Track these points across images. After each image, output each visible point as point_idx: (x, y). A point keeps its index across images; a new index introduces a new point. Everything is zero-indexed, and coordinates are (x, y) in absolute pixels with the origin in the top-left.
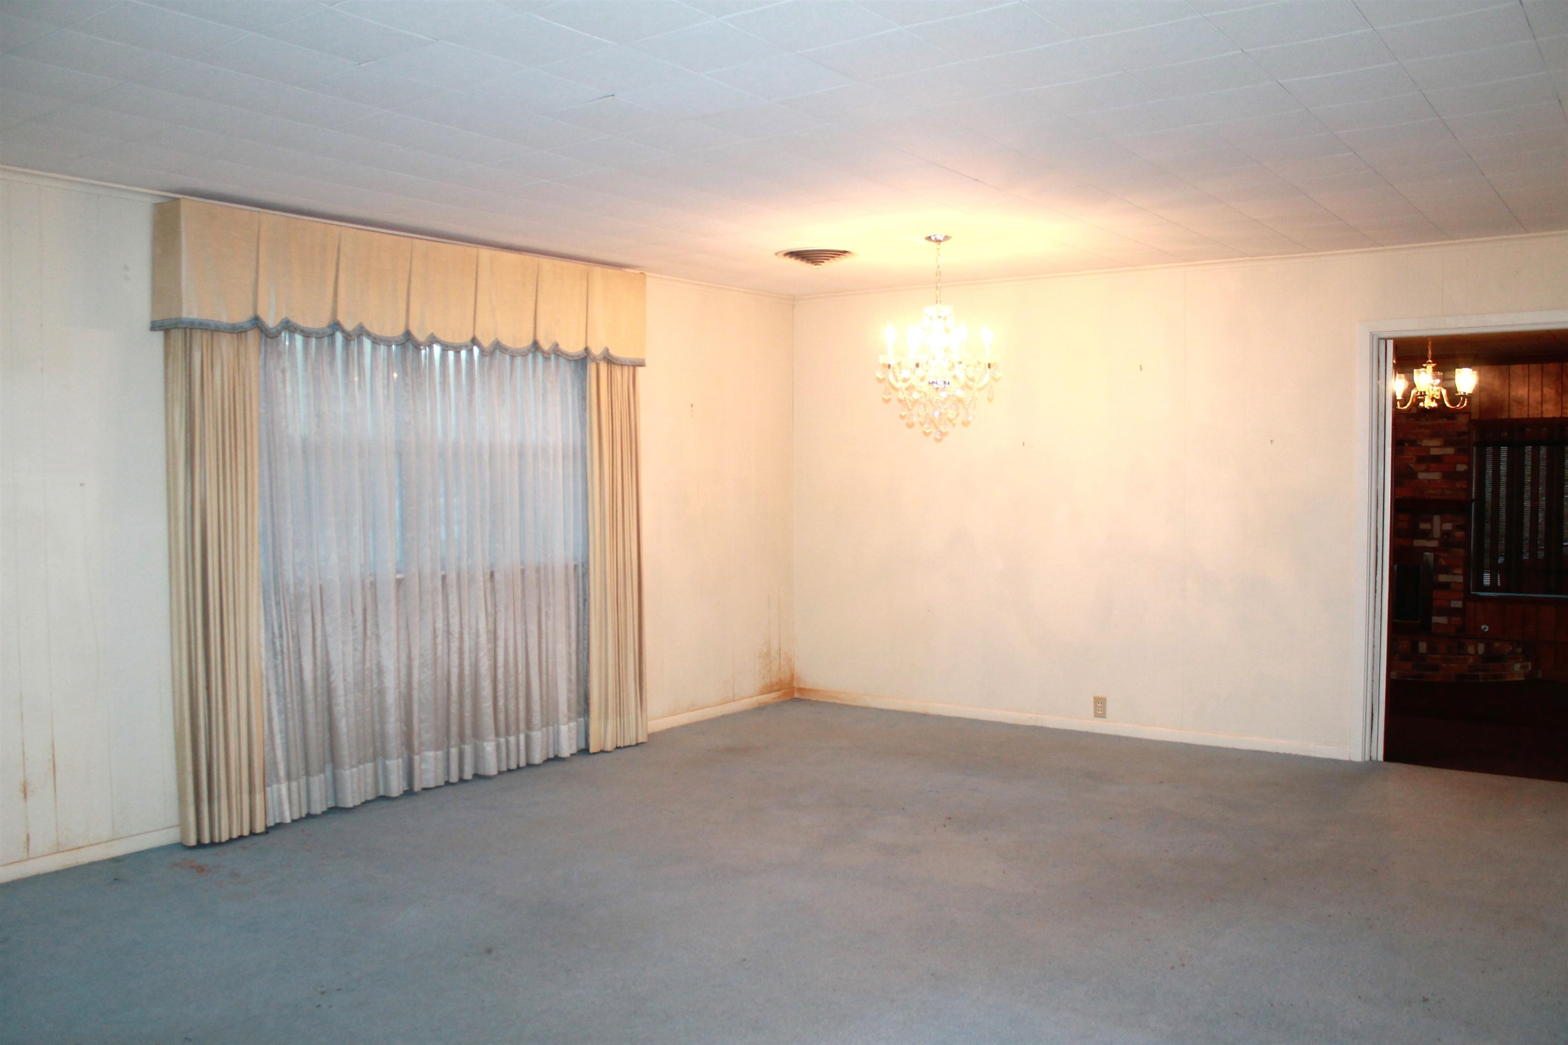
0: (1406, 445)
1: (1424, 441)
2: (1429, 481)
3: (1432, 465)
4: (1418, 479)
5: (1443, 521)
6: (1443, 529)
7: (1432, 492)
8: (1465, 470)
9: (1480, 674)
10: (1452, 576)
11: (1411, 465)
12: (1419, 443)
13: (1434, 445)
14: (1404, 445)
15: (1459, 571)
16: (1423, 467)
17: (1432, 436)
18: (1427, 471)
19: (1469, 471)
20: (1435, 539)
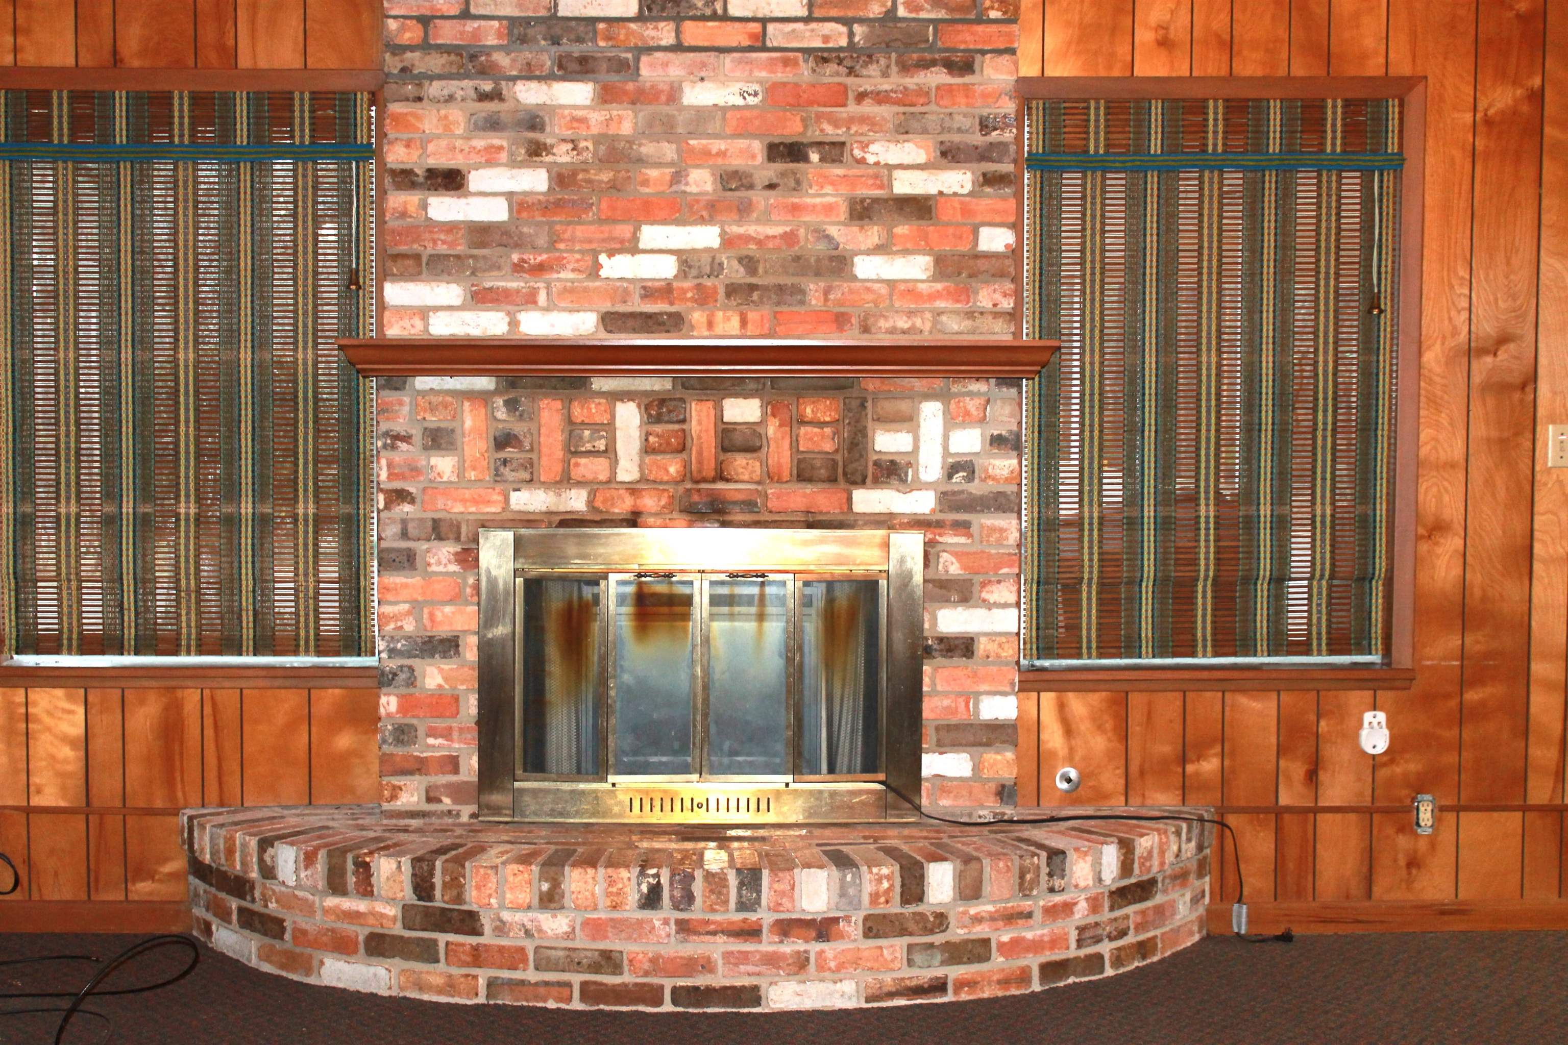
0: (814, 157)
1: (873, 148)
2: (891, 284)
3: (902, 230)
4: (855, 278)
5: (952, 422)
6: (953, 449)
7: (903, 323)
8: (1007, 246)
9: (1106, 948)
10: (981, 612)
11: (833, 231)
12: (857, 153)
13: (907, 160)
14: (806, 159)
15: (1004, 593)
16: (873, 234)
17: (903, 131)
18: (880, 249)
19: (1015, 253)
20: (927, 486)
